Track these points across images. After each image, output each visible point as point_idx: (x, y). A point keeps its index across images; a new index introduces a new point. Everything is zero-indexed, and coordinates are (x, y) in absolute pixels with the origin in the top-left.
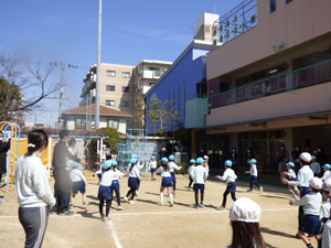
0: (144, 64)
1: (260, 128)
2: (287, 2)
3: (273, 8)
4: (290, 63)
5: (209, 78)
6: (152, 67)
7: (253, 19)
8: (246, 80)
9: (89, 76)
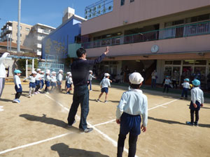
0: (38, 25)
1: (112, 60)
2: (131, 2)
3: (122, 4)
4: (123, 32)
5: (82, 35)
6: (42, 28)
7: (110, 8)
8: (99, 38)
9: (5, 27)
